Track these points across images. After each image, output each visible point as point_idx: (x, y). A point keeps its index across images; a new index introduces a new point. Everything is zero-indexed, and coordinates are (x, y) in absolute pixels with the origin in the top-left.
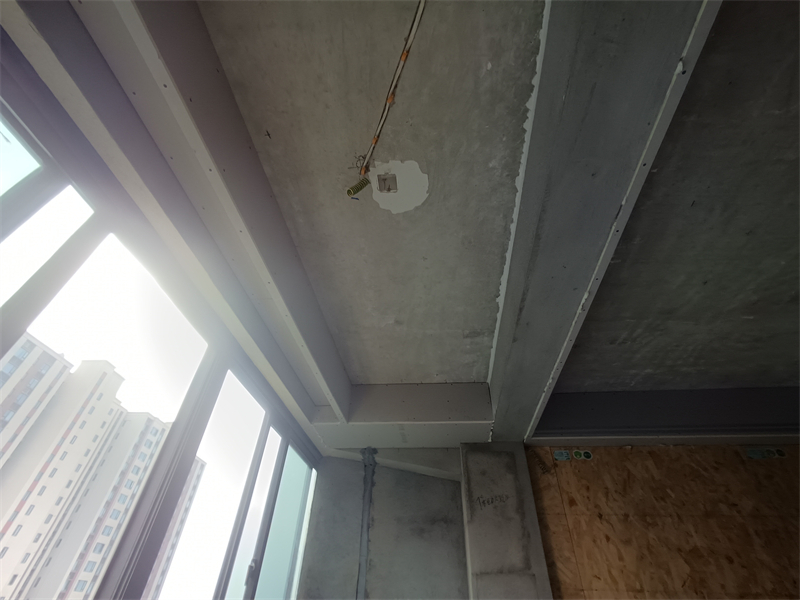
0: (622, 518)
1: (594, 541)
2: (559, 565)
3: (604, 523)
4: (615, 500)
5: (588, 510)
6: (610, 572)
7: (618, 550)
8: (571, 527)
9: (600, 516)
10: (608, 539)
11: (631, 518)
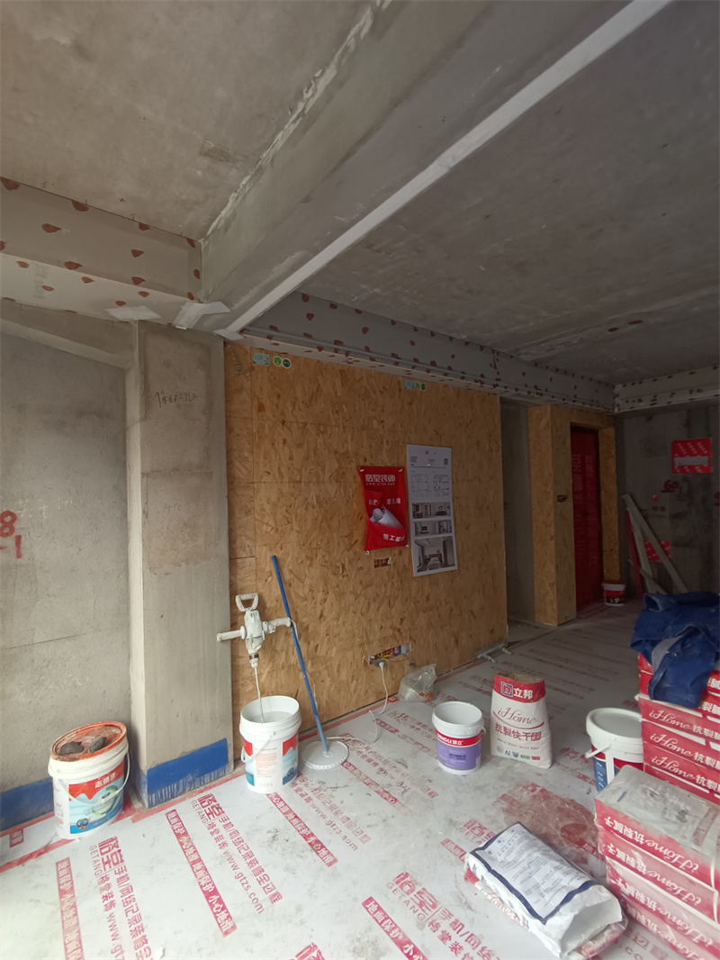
0: (301, 425)
1: (273, 444)
2: (237, 463)
3: (285, 428)
4: (300, 409)
5: (274, 416)
6: (279, 468)
7: (291, 452)
8: (255, 430)
9: (283, 422)
10: (285, 442)
11: (308, 426)
